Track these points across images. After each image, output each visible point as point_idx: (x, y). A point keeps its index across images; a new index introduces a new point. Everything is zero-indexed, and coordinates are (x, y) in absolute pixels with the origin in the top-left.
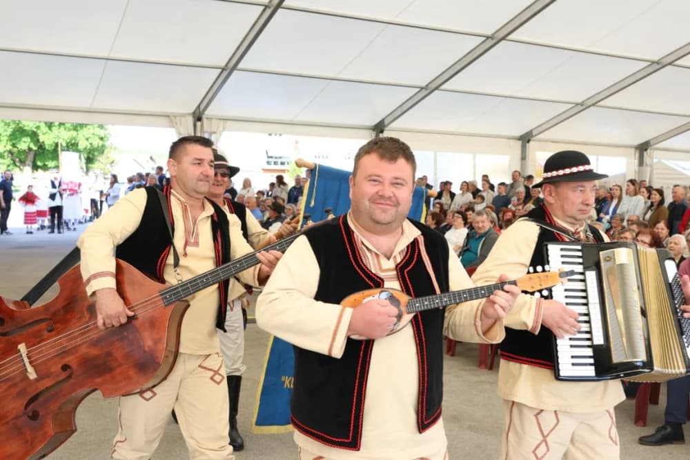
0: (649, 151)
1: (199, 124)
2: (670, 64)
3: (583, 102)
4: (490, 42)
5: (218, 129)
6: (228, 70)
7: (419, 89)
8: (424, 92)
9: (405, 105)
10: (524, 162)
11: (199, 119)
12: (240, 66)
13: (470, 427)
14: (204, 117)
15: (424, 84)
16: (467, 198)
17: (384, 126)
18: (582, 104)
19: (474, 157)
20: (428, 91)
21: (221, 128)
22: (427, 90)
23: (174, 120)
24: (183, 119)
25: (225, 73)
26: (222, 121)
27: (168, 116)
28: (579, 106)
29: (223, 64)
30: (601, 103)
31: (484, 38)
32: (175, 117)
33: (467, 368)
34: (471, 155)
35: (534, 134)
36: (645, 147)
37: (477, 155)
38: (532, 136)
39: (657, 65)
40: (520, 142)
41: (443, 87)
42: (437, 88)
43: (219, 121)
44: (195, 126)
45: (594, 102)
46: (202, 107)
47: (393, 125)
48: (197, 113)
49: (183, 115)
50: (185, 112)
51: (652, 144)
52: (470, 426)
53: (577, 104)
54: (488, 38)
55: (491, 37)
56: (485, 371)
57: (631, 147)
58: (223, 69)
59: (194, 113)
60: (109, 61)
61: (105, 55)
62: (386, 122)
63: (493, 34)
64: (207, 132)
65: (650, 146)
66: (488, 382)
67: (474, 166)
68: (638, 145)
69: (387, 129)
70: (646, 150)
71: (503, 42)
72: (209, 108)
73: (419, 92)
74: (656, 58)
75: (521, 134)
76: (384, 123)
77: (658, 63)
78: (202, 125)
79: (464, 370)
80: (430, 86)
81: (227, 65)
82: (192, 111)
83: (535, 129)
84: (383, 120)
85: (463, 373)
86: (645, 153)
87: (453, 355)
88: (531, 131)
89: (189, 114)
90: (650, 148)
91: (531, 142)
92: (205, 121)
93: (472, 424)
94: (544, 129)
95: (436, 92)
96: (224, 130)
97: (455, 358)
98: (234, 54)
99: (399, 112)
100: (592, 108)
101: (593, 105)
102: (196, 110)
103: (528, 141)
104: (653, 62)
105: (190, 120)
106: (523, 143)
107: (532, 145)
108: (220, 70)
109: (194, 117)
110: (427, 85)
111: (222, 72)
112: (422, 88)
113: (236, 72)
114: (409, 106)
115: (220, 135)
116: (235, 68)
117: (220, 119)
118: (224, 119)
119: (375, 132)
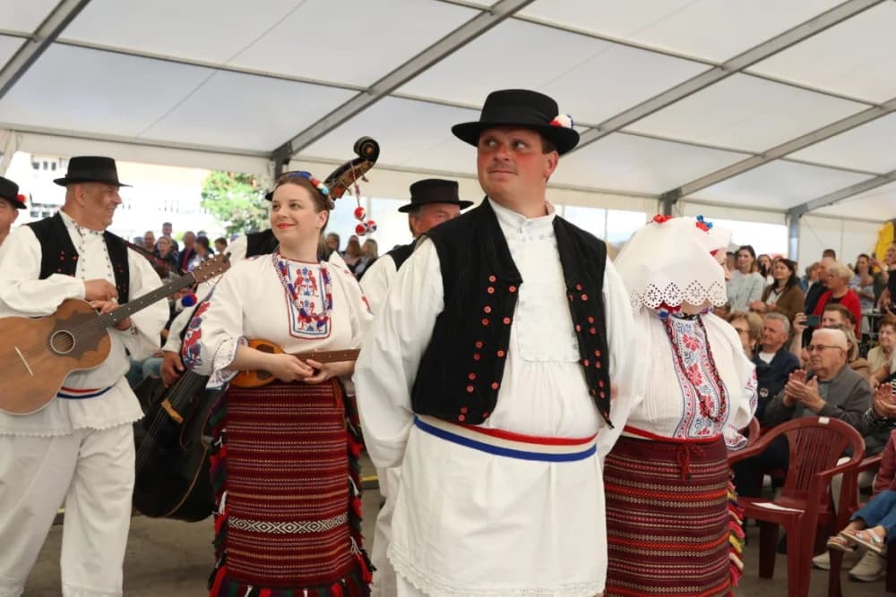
0: (678, 203)
2: (740, 70)
3: (601, 124)
4: (488, 19)
5: (6, 148)
6: (40, 41)
7: (357, 93)
8: (367, 98)
9: (328, 120)
12: (63, 36)
15: (366, 84)
17: (292, 153)
18: (599, 128)
20: (373, 97)
21: (12, 145)
22: (371, 95)
25: (33, 48)
26: (13, 135)
28: (595, 131)
29: (30, 30)
30: (626, 129)
31: (478, 12)
36: (673, 198)
39: (722, 71)
41: (399, 91)
42: (388, 93)
43: (8, 133)
45: (618, 125)
47: (305, 153)
51: (684, 192)
53: (592, 128)
54: (484, 11)
55: (489, 11)
57: (653, 197)
58: (30, 39)
62: (295, 148)
63: (493, 6)
65: (682, 196)
68: (663, 195)
69: (295, 157)
70: (675, 202)
71: (509, 21)
73: (358, 96)
74: (720, 61)
76: (291, 147)
77: (722, 67)
80: (376, 88)
81: (37, 32)
84: (290, 142)
86: (673, 207)
90: (680, 199)
95: (387, 99)
96: (17, 149)
98: (54, 13)
100: (615, 134)
101: (617, 130)
104: (716, 66)
108: (23, 41)
110: (371, 87)
111: (25, 46)
112: (363, 91)
113: (53, 46)
114: (336, 121)
115: (11, 157)
116: (52, 38)
117: (11, 130)
118: (17, 131)
119: (274, 163)
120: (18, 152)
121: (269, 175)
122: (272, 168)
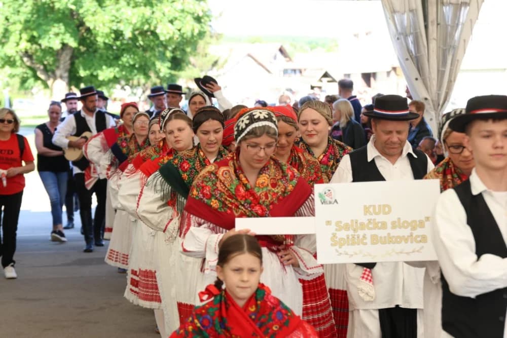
64: (451, 4)
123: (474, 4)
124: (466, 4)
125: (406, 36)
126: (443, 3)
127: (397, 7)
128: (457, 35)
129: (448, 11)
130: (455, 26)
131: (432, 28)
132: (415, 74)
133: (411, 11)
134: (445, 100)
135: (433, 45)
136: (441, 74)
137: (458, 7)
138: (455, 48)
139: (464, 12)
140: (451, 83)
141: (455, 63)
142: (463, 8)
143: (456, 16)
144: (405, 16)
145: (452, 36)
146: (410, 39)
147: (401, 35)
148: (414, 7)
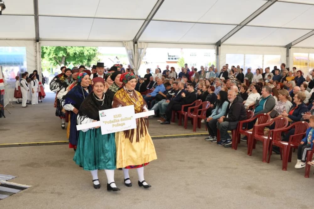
1: (136, 45)
4: (270, 3)
6: (148, 20)
7: (237, 26)
8: (239, 27)
9: (230, 33)
10: (288, 58)
11: (136, 43)
12: (154, 18)
13: (256, 193)
14: (138, 41)
15: (239, 23)
16: (259, 77)
19: (263, 56)
22: (240, 26)
23: (125, 44)
24: (128, 43)
25: (147, 22)
26: (146, 43)
27: (122, 42)
29: (146, 18)
32: (125, 42)
33: (257, 162)
34: (262, 56)
35: (292, 44)
37: (265, 56)
38: (292, 46)
40: (286, 48)
41: (248, 24)
42: (245, 25)
43: (144, 43)
44: (134, 46)
46: (137, 38)
47: (224, 43)
48: (135, 40)
49: (129, 41)
50: (129, 39)
52: (256, 191)
53: (313, 30)
54: (269, 1)
56: (265, 163)
58: (146, 20)
59: (133, 40)
60: (95, 19)
61: (93, 16)
62: (221, 42)
64: (140, 48)
66: (266, 169)
67: (263, 61)
69: (222, 44)
71: (276, 2)
72: (140, 38)
75: (286, 44)
76: (220, 41)
78: (137, 45)
79: (255, 163)
80: (242, 24)
81: (147, 18)
82: (133, 39)
83: (293, 42)
84: (220, 40)
85: (255, 165)
87: (250, 155)
88: (291, 43)
89: (131, 41)
91: (291, 49)
92: (138, 43)
93: (257, 191)
94: (297, 42)
95: (245, 26)
96: (147, 47)
97: (252, 157)
98: (150, 13)
99: (227, 36)
102: (134, 39)
103: (290, 48)
105: (132, 43)
106: (287, 49)
107: (291, 50)
108: (144, 21)
109: (133, 42)
110: (240, 24)
111: (145, 22)
112: (238, 25)
113: (151, 21)
114: (232, 34)
115: (146, 50)
116: (151, 19)
117: (145, 42)
118: (147, 42)
119: (216, 46)
120: (147, 48)
121: (215, 49)
122: (216, 48)
123: (145, 49)
124: (143, 49)
125: (130, 55)
126: (138, 48)
127: (129, 49)
128: (141, 55)
129: (139, 50)
130: (141, 53)
131: (136, 54)
132: (132, 63)
133: (131, 50)
134: (138, 68)
135: (136, 57)
136: (137, 63)
137: (141, 49)
138: (141, 58)
139: (143, 50)
140: (140, 65)
141: (140, 61)
142: (142, 50)
143: (141, 51)
144: (130, 51)
145: (140, 55)
146: (131, 56)
147: (129, 55)
148: (132, 49)
